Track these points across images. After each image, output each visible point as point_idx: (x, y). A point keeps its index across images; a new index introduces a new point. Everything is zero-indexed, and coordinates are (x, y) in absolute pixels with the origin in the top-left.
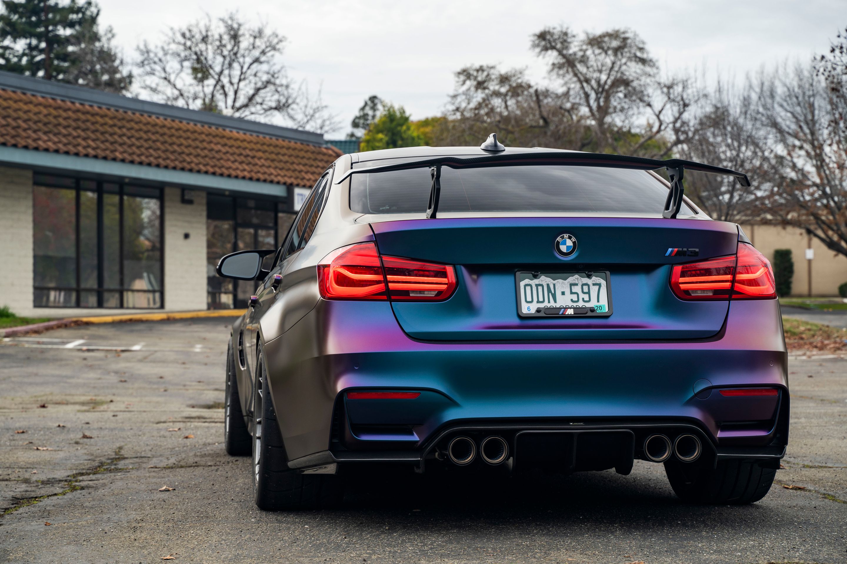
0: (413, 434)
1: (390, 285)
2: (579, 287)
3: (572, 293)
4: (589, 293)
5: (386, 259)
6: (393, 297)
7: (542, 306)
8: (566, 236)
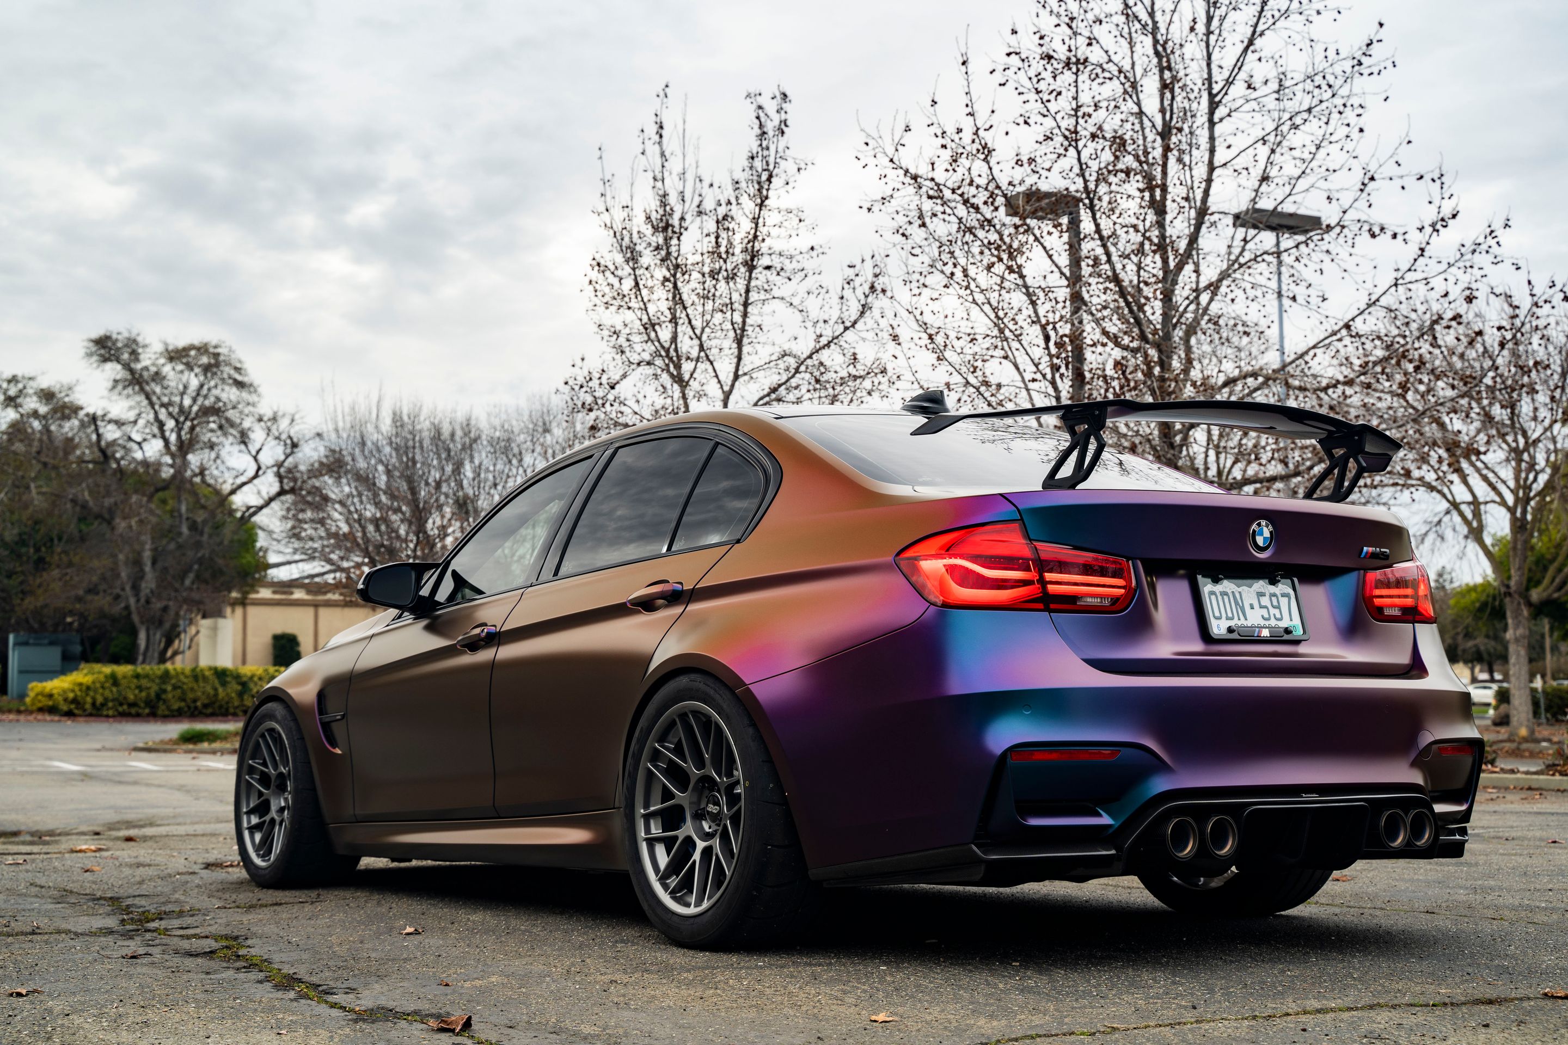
0: (1100, 815)
1: (1050, 587)
2: (1267, 598)
3: (1261, 607)
4: (1278, 607)
5: (1039, 545)
6: (1052, 606)
7: (1231, 623)
8: (1263, 523)
